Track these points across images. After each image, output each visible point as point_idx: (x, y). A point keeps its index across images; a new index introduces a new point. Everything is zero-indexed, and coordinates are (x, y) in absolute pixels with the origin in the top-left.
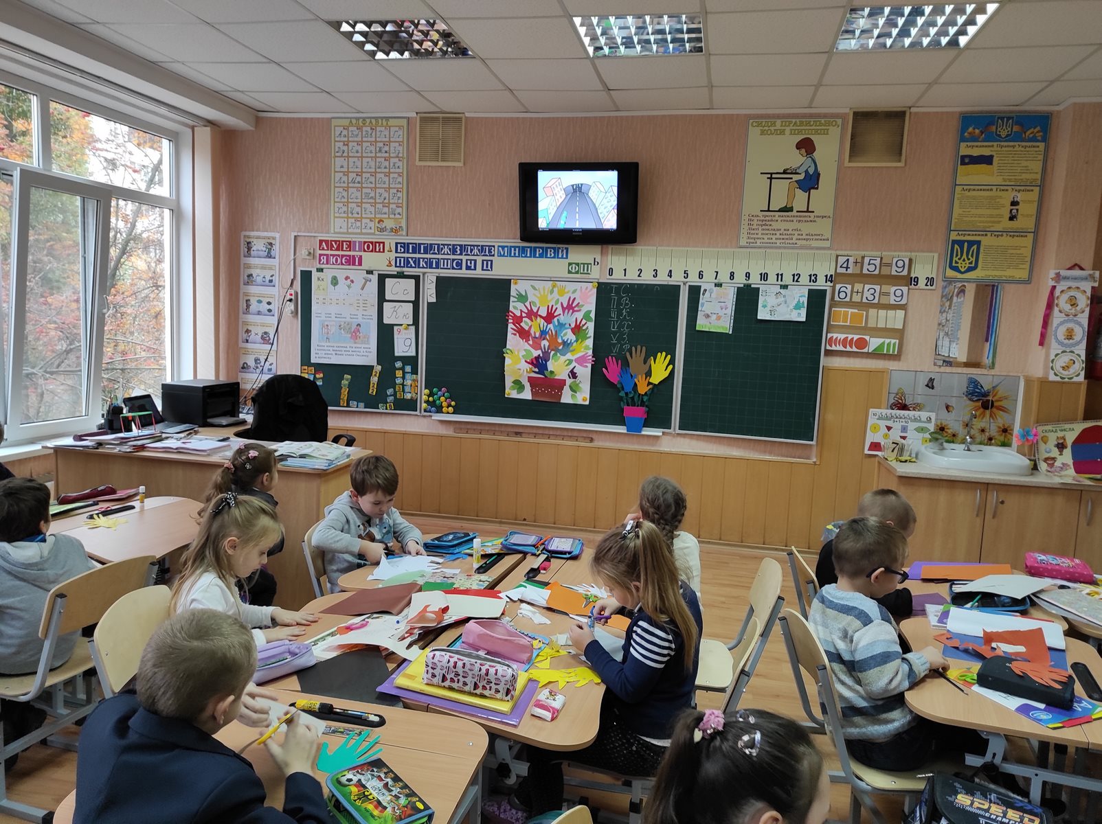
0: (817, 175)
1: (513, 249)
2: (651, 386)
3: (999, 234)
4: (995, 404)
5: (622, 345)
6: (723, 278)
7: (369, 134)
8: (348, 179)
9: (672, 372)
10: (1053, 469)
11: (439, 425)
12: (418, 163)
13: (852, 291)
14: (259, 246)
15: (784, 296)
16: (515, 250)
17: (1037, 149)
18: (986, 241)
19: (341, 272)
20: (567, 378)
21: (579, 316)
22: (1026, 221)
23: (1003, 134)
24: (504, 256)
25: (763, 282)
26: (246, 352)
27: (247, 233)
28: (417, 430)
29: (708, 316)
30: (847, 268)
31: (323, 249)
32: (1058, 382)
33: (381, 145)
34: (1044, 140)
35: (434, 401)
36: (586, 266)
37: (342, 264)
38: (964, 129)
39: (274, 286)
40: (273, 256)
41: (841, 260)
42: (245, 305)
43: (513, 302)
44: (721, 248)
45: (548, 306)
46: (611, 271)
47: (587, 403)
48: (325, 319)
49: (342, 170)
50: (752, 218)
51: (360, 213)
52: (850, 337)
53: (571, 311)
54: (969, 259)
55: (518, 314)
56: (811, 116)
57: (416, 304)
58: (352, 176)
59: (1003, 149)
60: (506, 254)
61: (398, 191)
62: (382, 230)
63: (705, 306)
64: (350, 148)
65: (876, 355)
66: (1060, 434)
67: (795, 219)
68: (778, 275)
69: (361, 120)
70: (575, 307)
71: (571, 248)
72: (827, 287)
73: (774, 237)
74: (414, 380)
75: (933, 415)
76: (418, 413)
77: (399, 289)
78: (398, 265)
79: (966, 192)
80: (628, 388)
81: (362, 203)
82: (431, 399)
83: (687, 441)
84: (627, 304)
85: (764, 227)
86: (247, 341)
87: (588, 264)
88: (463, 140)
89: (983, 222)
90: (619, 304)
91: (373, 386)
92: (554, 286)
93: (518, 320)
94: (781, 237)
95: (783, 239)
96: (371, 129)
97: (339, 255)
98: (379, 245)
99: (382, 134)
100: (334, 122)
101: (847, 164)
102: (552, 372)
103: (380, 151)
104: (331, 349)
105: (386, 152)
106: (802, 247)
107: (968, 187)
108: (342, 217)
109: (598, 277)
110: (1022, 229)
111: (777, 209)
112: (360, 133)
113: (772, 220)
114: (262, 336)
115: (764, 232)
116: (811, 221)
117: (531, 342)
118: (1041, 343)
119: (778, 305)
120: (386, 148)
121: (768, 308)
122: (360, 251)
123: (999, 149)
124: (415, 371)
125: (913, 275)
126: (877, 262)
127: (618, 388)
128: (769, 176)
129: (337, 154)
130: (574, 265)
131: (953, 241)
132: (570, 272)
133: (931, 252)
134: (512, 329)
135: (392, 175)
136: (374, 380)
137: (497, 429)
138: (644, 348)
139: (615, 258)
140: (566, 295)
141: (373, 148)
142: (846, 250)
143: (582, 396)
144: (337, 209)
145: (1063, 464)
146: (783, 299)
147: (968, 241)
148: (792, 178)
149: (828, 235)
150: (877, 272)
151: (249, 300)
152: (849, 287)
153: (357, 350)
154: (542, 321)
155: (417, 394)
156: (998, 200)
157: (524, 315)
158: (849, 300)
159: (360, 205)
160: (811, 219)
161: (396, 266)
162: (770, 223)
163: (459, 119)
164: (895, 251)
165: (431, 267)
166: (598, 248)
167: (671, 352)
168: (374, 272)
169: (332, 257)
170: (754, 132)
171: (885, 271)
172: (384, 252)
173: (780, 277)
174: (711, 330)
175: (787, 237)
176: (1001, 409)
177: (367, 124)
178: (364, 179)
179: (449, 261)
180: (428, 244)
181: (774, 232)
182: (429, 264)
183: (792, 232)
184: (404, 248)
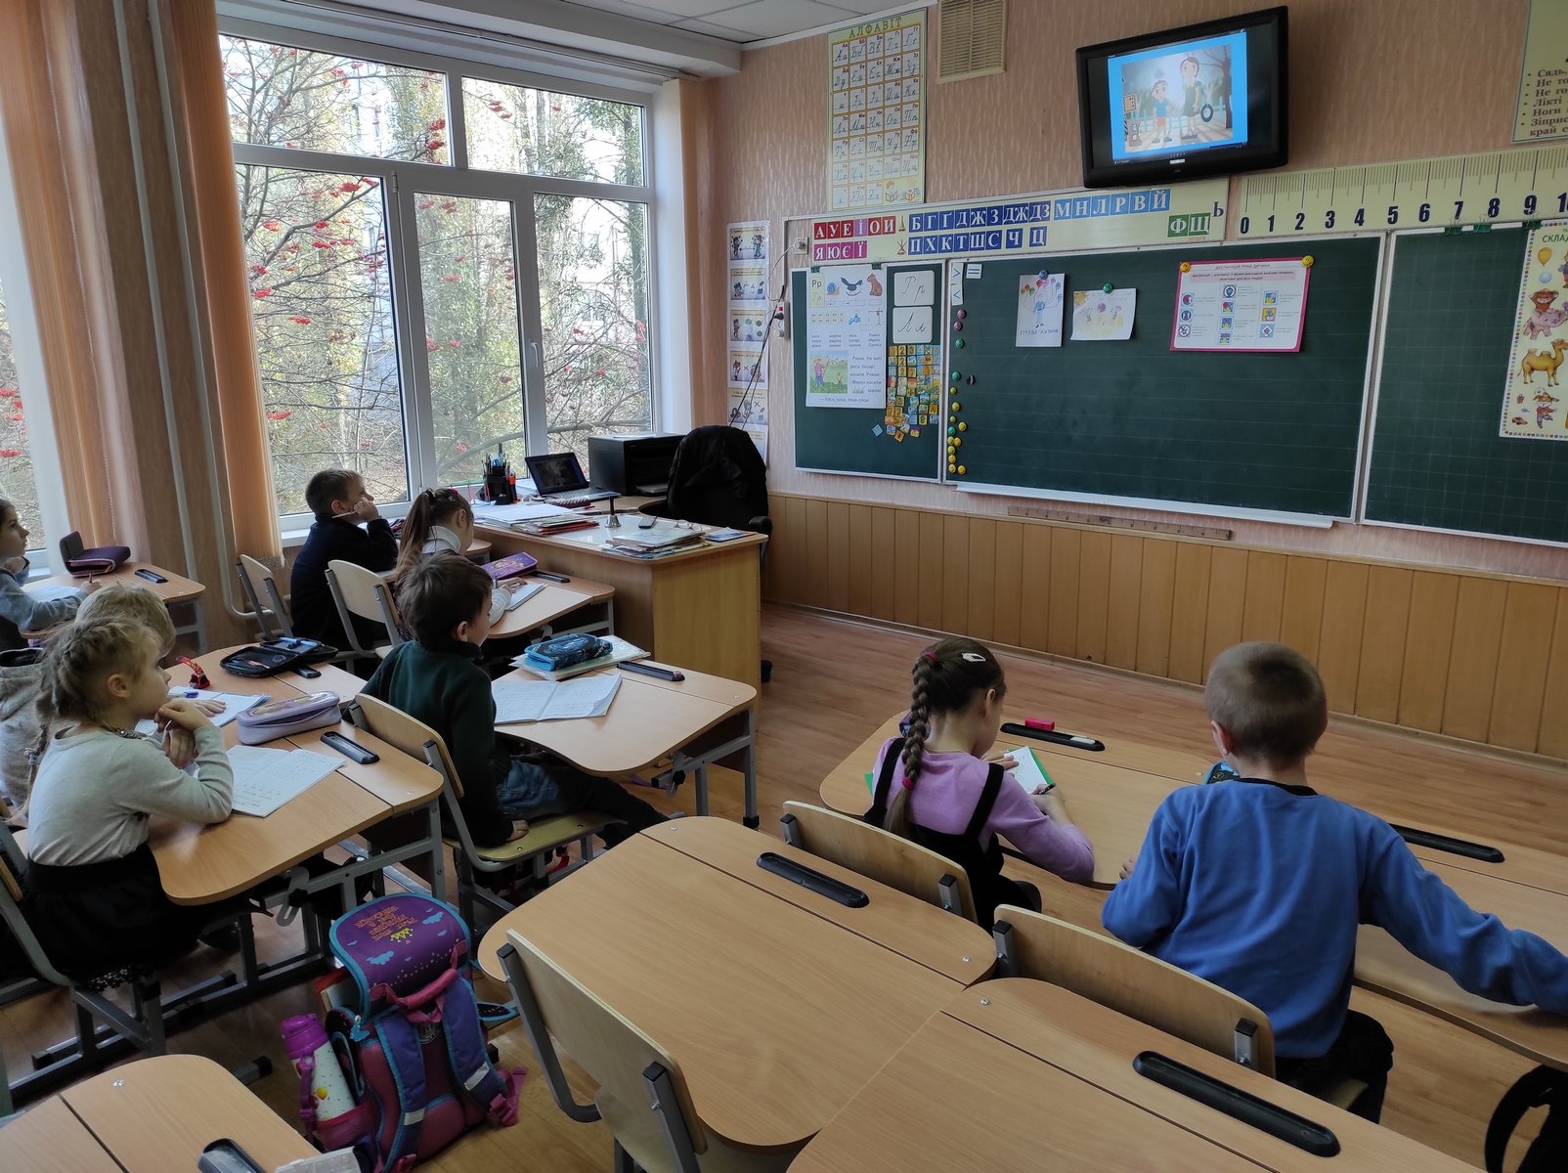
6: (1474, 214)
7: (876, 47)
8: (849, 125)
11: (968, 500)
12: (940, 80)
14: (747, 242)
16: (1082, 205)
24: (1064, 217)
25: (1565, 212)
26: (736, 394)
27: (734, 226)
28: (939, 507)
31: (820, 238)
33: (891, 61)
36: (1200, 219)
37: (842, 257)
39: (764, 298)
40: (762, 254)
42: (733, 327)
44: (1471, 152)
46: (1245, 228)
49: (842, 111)
50: (1548, 78)
51: (864, 174)
57: (936, 308)
58: (854, 117)
60: (1067, 215)
61: (913, 131)
62: (892, 198)
64: (852, 75)
69: (865, 27)
71: (1176, 189)
76: (938, 481)
78: (913, 250)
81: (866, 158)
83: (1381, 540)
86: (736, 378)
87: (1203, 215)
88: (1004, 29)
96: (878, 38)
97: (837, 245)
98: (889, 223)
99: (892, 42)
100: (832, 39)
103: (890, 71)
105: (897, 72)
108: (842, 186)
109: (1222, 238)
112: (864, 48)
114: (752, 370)
120: (898, 65)
122: (864, 234)
129: (836, 88)
130: (1179, 221)
132: (1171, 234)
135: (905, 108)
139: (1254, 199)
144: (835, 174)
151: (738, 321)
159: (864, 162)
161: (910, 253)
165: (957, 250)
166: (1222, 183)
168: (882, 265)
169: (829, 249)
172: (894, 232)
177: (873, 32)
178: (869, 122)
179: (983, 236)
180: (953, 212)
182: (955, 244)
184: (921, 222)
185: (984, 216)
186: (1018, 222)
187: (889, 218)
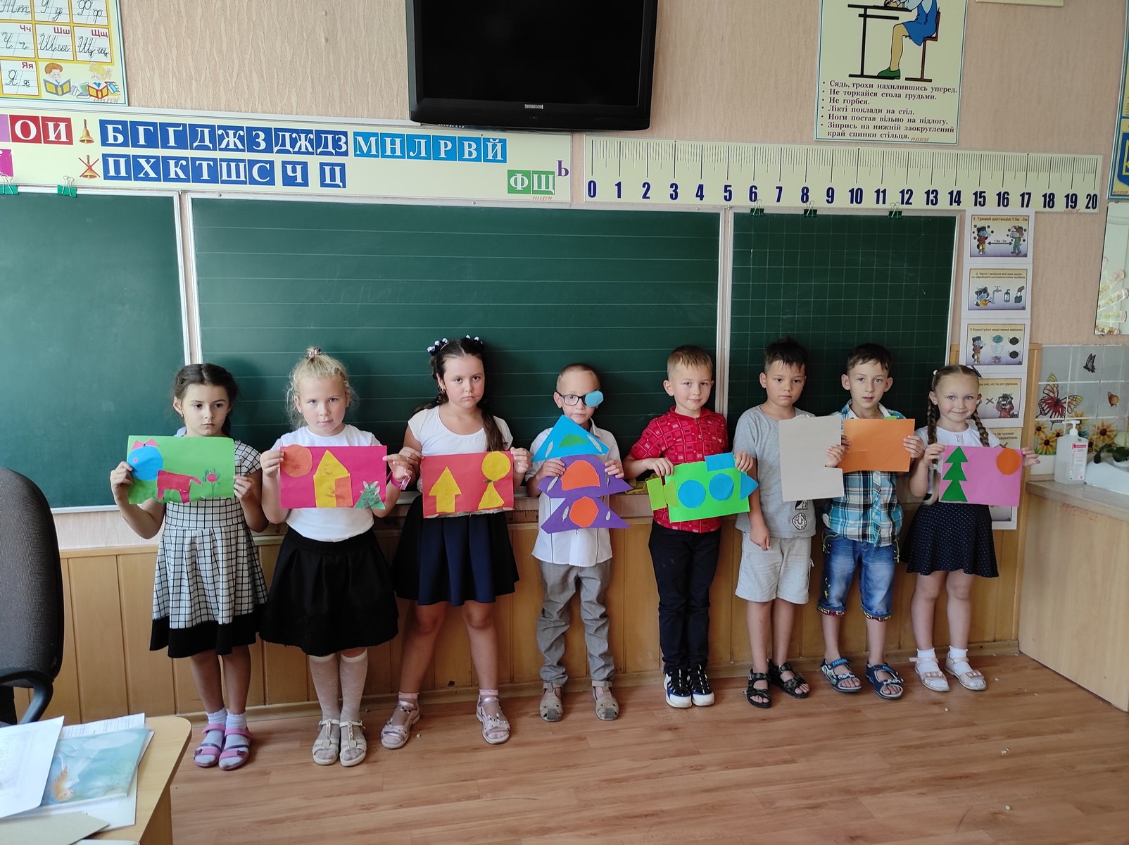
0: (935, 15)
1: (388, 140)
6: (791, 198)
16: (393, 143)
24: (368, 154)
25: (854, 205)
36: (543, 177)
44: (787, 141)
46: (592, 189)
50: (837, 89)
60: (374, 152)
62: (60, 89)
67: (903, 92)
68: (878, 192)
71: (513, 140)
72: (954, 212)
73: (871, 124)
78: (112, 173)
85: (856, 106)
87: (547, 173)
94: (884, 124)
95: (886, 128)
98: (56, 127)
106: (916, 143)
109: (568, 199)
111: (876, 74)
113: (867, 94)
115: (856, 114)
116: (927, 97)
128: (862, 11)
130: (519, 176)
131: (1124, 135)
132: (512, 190)
133: (1093, 153)
139: (599, 161)
148: (897, 18)
149: (952, 122)
160: (928, 93)
161: (107, 177)
162: (865, 98)
164: (1045, 152)
165: (198, 178)
166: (566, 140)
172: (70, 141)
173: (881, 195)
175: (892, 124)
179: (242, 165)
180: (184, 125)
181: (872, 115)
182: (193, 172)
183: (900, 116)
184: (124, 133)
185: (241, 139)
186: (299, 152)
187: (57, 120)
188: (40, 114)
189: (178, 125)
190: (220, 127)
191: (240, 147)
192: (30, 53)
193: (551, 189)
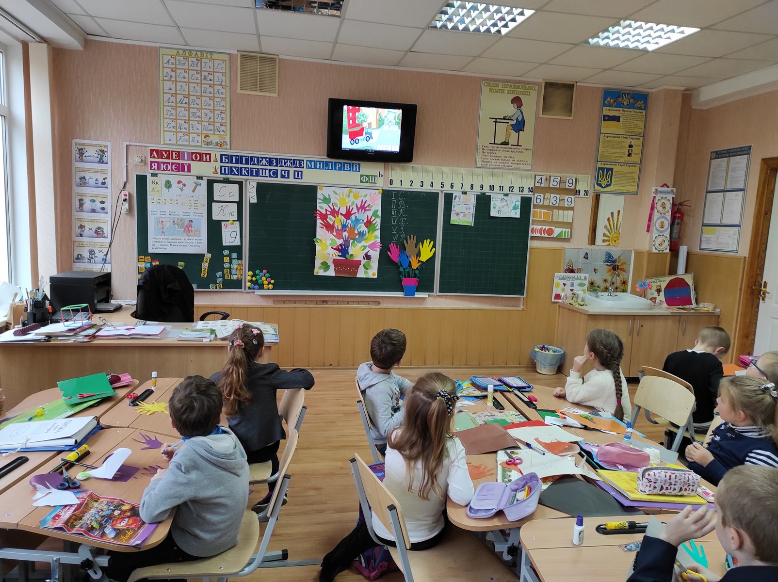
0: (523, 122)
1: (318, 163)
2: (420, 263)
3: (622, 164)
4: (620, 267)
5: (400, 235)
6: (467, 188)
7: (195, 64)
8: (176, 101)
9: (435, 253)
10: (656, 305)
11: (260, 299)
12: (239, 91)
13: (544, 199)
14: (91, 153)
15: (506, 201)
16: (320, 164)
17: (642, 114)
18: (616, 168)
19: (174, 178)
20: (362, 259)
21: (370, 213)
22: (635, 158)
23: (626, 103)
24: (311, 168)
25: (491, 191)
26: (81, 245)
27: (78, 141)
28: (242, 304)
29: (457, 214)
30: (541, 183)
31: (154, 157)
32: (657, 253)
33: (206, 74)
34: (645, 109)
35: (257, 280)
36: (373, 177)
37: (172, 170)
38: (605, 99)
39: (107, 188)
40: (105, 161)
41: (538, 178)
42: (78, 203)
43: (319, 203)
44: (465, 167)
45: (347, 207)
46: (391, 182)
47: (376, 277)
48: (160, 216)
49: (170, 91)
50: (485, 148)
51: (188, 128)
52: (544, 227)
53: (363, 210)
54: (607, 179)
55: (324, 213)
56: (520, 82)
57: (240, 204)
58: (179, 97)
59: (626, 113)
60: (313, 167)
61: (221, 113)
62: (208, 144)
63: (456, 207)
64: (178, 74)
65: (558, 239)
66: (658, 284)
67: (510, 150)
68: (500, 187)
69: (187, 52)
70: (367, 207)
71: (363, 164)
72: (530, 195)
73: (498, 161)
74: (239, 265)
75: (587, 275)
76: (243, 290)
77: (226, 192)
78: (223, 172)
79: (606, 138)
80: (405, 265)
81: (189, 120)
82: (254, 279)
83: (443, 300)
84: (403, 206)
85: (492, 155)
86: (81, 235)
87: (375, 176)
88: (277, 75)
89: (614, 157)
90: (398, 205)
91: (204, 271)
92: (351, 192)
93: (324, 217)
94: (502, 161)
95: (503, 163)
96: (197, 60)
97: (169, 163)
98: (206, 156)
99: (207, 65)
100: (162, 51)
101: (541, 115)
102: (352, 255)
103: (205, 78)
104: (166, 241)
105: (211, 80)
106: (515, 169)
107: (607, 135)
108: (171, 131)
109: (382, 186)
110: (634, 162)
111: (500, 143)
112: (187, 62)
113: (497, 150)
114: (96, 230)
115: (492, 158)
116: (520, 152)
117: (335, 233)
118: (648, 231)
119: (503, 207)
120: (211, 77)
121: (497, 209)
122: (188, 160)
123: (623, 112)
124: (240, 257)
125: (577, 189)
126: (558, 180)
127: (398, 266)
128: (495, 120)
129: (165, 78)
130: (365, 177)
131: (599, 168)
132: (361, 182)
133: (587, 174)
134: (320, 223)
135: (216, 100)
136: (205, 265)
137: (307, 299)
138: (415, 237)
139: (394, 172)
140: (359, 198)
141: (199, 76)
142: (540, 172)
143: (372, 272)
144: (166, 125)
145: (660, 301)
146: (506, 203)
147: (606, 168)
148: (508, 123)
149: (530, 161)
150: (558, 186)
151: (82, 200)
152: (542, 195)
153: (190, 241)
154: (343, 217)
155: (242, 275)
156: (623, 144)
157: (328, 213)
158: (542, 204)
159: (188, 121)
160: (520, 150)
161: (221, 174)
162: (495, 152)
163: (274, 60)
164: (567, 173)
165: (252, 175)
166: (381, 165)
167: (433, 238)
168: (203, 178)
169: (162, 164)
170: (485, 90)
171: (562, 186)
172: (210, 161)
173: (501, 188)
174: (460, 224)
175: (506, 162)
176: (622, 270)
177: (193, 56)
178: (191, 101)
179: (267, 171)
180: (248, 157)
181: (498, 158)
182: (250, 173)
183: (509, 159)
184: (228, 159)
185: (267, 162)
186: (287, 167)
187: (206, 154)
188: (201, 152)
189: (246, 156)
190: (260, 158)
191: (267, 164)
192: (200, 132)
193: (376, 182)
